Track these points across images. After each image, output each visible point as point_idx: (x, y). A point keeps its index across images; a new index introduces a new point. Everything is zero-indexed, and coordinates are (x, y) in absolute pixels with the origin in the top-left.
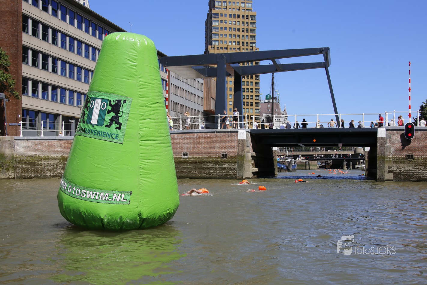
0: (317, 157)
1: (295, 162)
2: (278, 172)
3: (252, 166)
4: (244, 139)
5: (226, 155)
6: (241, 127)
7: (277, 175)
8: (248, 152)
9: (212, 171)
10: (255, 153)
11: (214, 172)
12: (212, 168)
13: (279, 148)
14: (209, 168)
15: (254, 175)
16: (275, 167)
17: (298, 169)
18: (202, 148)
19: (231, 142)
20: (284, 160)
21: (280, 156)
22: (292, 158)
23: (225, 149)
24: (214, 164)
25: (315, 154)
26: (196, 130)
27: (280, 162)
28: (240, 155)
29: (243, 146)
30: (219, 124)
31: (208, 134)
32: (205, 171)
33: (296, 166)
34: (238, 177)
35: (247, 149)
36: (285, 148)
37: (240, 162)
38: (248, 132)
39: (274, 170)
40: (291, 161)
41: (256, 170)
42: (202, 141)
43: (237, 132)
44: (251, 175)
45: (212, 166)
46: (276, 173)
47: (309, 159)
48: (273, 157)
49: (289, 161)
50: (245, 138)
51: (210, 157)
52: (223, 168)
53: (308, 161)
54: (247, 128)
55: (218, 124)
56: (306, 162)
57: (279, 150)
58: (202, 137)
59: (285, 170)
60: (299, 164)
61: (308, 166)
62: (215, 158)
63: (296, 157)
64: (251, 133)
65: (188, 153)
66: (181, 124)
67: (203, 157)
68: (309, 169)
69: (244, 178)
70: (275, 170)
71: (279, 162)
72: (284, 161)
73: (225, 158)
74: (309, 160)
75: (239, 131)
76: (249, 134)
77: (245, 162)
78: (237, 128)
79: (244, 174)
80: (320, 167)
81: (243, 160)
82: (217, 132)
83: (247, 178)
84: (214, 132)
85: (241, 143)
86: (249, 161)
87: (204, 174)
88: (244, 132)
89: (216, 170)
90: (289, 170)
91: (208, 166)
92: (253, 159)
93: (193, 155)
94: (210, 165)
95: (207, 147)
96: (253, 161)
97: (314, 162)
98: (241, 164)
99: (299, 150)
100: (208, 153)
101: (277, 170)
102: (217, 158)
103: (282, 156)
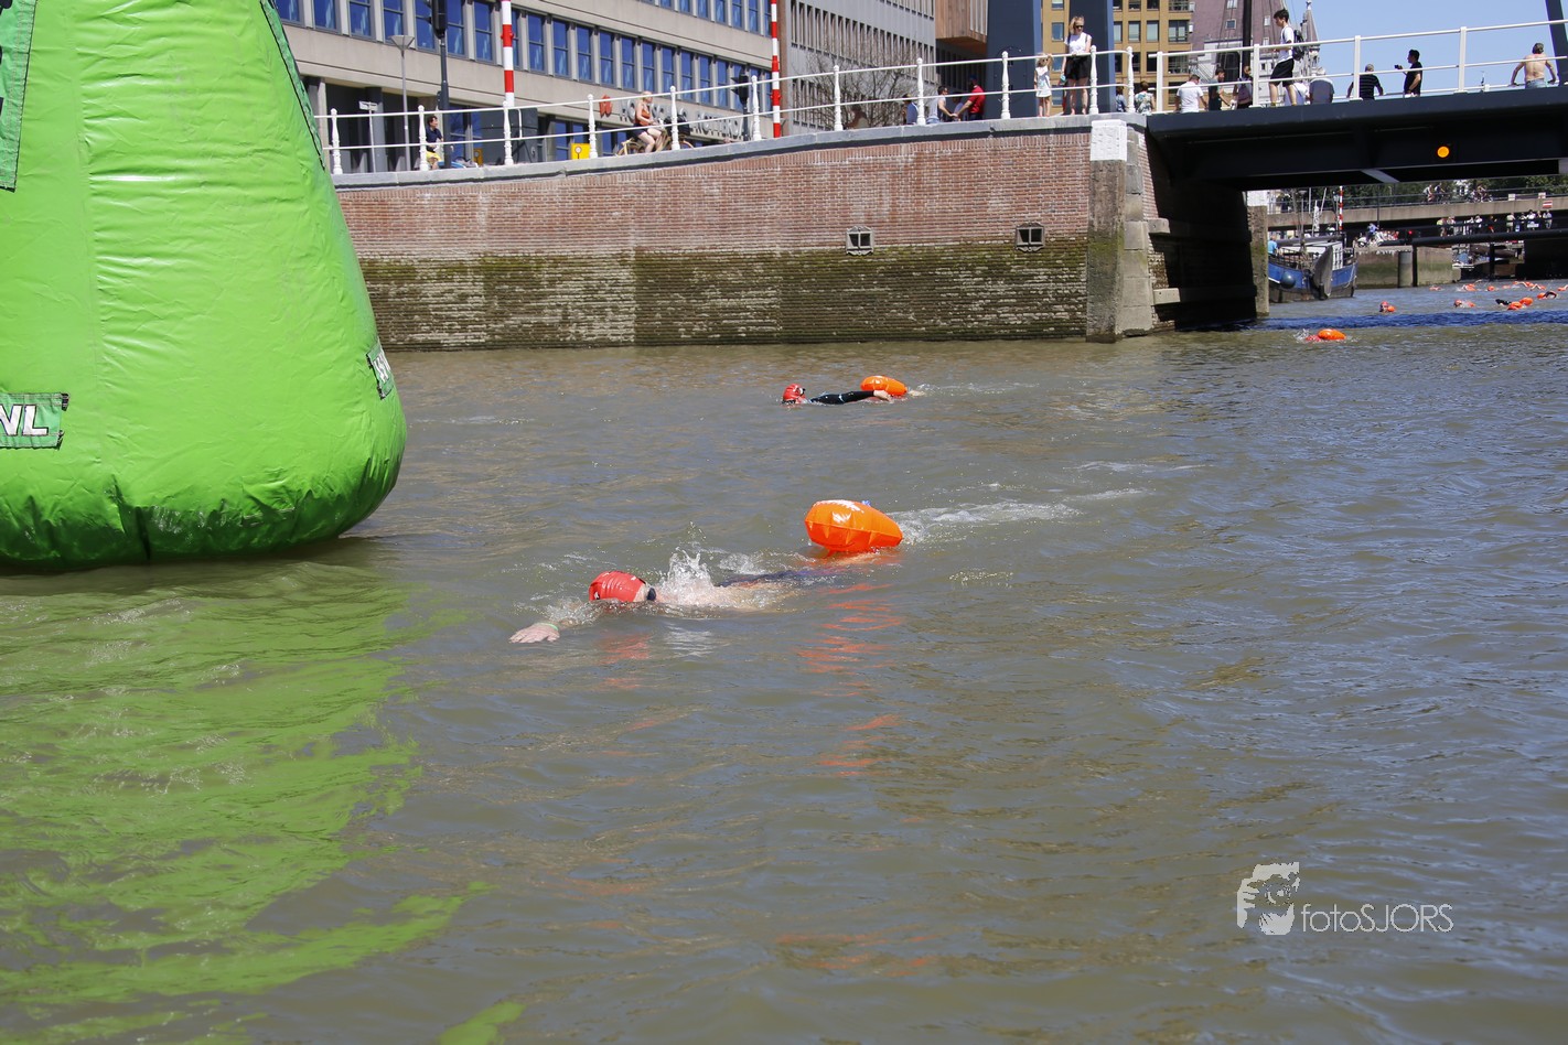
0: (1456, 230)
1: (1346, 256)
2: (1271, 301)
3: (1154, 279)
4: (1115, 158)
5: (1037, 235)
6: (1104, 108)
7: (1266, 314)
8: (1137, 217)
9: (976, 307)
10: (1165, 221)
11: (986, 309)
12: (977, 292)
13: (1276, 194)
14: (963, 294)
15: (1162, 319)
16: (1256, 282)
17: (1360, 287)
18: (931, 206)
19: (1060, 176)
20: (1297, 249)
21: (1283, 230)
22: (1334, 240)
23: (1033, 208)
24: (985, 274)
25: (1443, 214)
26: (903, 130)
27: (1279, 257)
28: (1099, 233)
29: (1111, 190)
30: (1006, 99)
31: (958, 146)
32: (947, 308)
33: (1353, 276)
34: (1090, 331)
35: (1129, 205)
36: (1306, 196)
37: (1102, 264)
38: (1137, 128)
39: (1253, 292)
40: (1329, 251)
41: (1172, 295)
42: (932, 176)
43: (1087, 130)
44: (1149, 320)
45: (978, 283)
46: (1264, 305)
47: (1415, 240)
48: (1249, 236)
49: (1322, 251)
50: (1123, 156)
51: (969, 247)
52: (1027, 292)
53: (1410, 248)
54: (1131, 109)
55: (1001, 96)
56: (1400, 254)
57: (1278, 205)
58: (931, 159)
59: (1300, 292)
60: (1370, 261)
61: (1410, 272)
62: (990, 248)
63: (1353, 231)
64: (1147, 132)
65: (871, 232)
66: (838, 103)
67: (938, 247)
68: (1415, 284)
69: (1118, 331)
70: (1256, 294)
71: (1274, 258)
72: (1299, 254)
73: (1036, 249)
74: (1415, 246)
75: (1094, 124)
76: (1141, 138)
77: (1122, 264)
78: (1087, 112)
79: (1118, 317)
80: (1467, 275)
81: (1113, 254)
82: (997, 134)
83: (1131, 330)
84: (984, 135)
85: (1107, 177)
86: (1141, 255)
87: (944, 319)
88: (1115, 130)
89: (995, 303)
90: (1319, 293)
91: (960, 284)
92: (1157, 249)
93: (895, 242)
94: (967, 282)
95: (954, 203)
96: (1159, 257)
97: (1438, 250)
98: (1106, 274)
99: (1367, 202)
100: (957, 229)
101: (1265, 293)
102: (1000, 249)
103: (1290, 233)
